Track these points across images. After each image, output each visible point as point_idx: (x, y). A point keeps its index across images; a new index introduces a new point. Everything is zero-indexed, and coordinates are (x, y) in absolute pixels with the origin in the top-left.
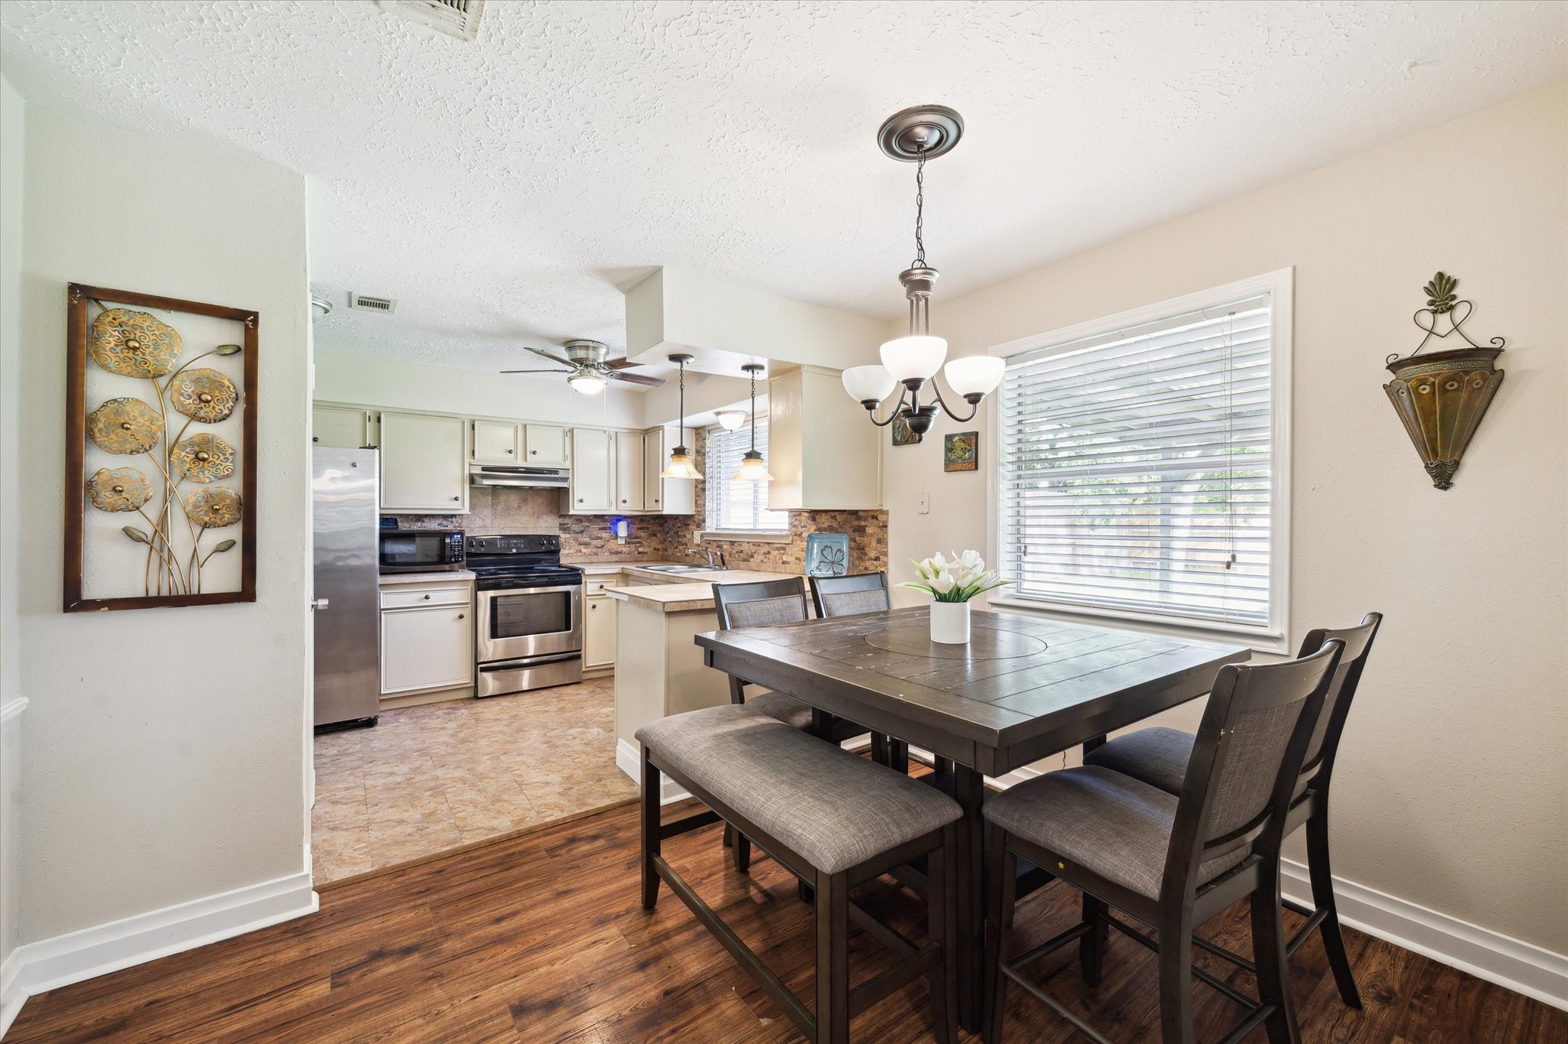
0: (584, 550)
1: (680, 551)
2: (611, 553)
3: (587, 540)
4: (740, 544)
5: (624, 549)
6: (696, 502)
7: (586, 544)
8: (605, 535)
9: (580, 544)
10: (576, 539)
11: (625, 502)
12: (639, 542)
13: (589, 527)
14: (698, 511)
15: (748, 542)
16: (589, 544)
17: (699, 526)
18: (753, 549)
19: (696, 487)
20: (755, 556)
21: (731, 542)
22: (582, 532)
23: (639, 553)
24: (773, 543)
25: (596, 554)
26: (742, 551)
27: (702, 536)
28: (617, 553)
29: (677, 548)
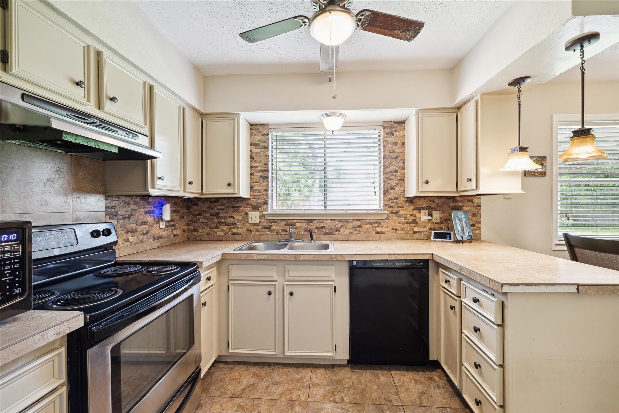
0: (131, 239)
1: (222, 230)
2: (155, 239)
3: (134, 226)
4: (320, 221)
5: (164, 233)
6: (252, 187)
7: (133, 232)
8: (149, 219)
9: (128, 232)
10: (123, 226)
11: (190, 183)
12: (174, 225)
13: (135, 210)
14: (254, 195)
15: (332, 220)
16: (136, 231)
17: (256, 208)
18: (339, 225)
19: (252, 174)
20: (342, 230)
21: (306, 220)
22: (129, 217)
23: (174, 236)
24: (366, 220)
25: (142, 241)
26: (323, 227)
27: (262, 216)
28: (159, 238)
29: (216, 227)
